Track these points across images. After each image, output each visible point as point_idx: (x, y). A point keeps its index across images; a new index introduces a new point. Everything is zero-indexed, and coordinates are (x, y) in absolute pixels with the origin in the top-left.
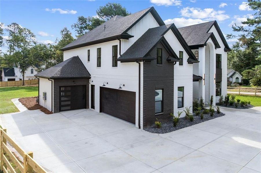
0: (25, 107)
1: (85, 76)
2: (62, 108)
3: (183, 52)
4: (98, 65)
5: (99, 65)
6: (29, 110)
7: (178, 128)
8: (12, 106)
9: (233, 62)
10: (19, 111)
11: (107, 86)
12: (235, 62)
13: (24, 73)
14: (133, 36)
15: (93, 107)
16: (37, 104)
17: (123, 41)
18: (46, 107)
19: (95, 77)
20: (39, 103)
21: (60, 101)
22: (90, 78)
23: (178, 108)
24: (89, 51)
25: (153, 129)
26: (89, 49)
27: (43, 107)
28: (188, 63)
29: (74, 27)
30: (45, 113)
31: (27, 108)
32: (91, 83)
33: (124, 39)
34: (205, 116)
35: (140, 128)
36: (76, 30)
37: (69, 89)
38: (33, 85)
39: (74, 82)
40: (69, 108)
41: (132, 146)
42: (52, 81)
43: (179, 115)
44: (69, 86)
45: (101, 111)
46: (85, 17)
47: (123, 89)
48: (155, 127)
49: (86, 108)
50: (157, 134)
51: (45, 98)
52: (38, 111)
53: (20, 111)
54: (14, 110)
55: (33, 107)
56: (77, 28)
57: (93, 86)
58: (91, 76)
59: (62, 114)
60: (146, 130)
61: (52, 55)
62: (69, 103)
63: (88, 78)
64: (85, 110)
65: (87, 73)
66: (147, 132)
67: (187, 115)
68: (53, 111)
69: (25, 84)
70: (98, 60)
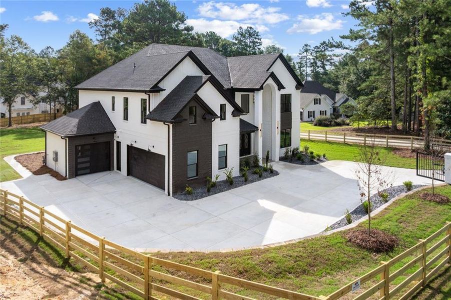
0: (28, 170)
1: (109, 130)
2: (79, 172)
3: (225, 105)
4: (124, 117)
5: (126, 118)
6: (35, 174)
7: (211, 193)
8: (9, 170)
9: (348, 81)
10: (21, 177)
11: (135, 145)
12: (352, 82)
13: (10, 106)
14: (165, 90)
15: (119, 168)
16: (44, 165)
17: (152, 95)
18: (57, 171)
19: (121, 132)
20: (46, 164)
21: (77, 164)
22: (115, 132)
23: (219, 169)
24: (113, 98)
25: (182, 196)
26: (114, 96)
27: (53, 170)
28: (233, 116)
29: (93, 25)
30: (58, 179)
31: (31, 172)
32: (116, 139)
33: (154, 94)
34: (264, 174)
35: (169, 195)
36: (97, 30)
37: (89, 147)
38: (26, 125)
39: (94, 138)
40: (88, 171)
41: (154, 215)
42: (66, 140)
43: (217, 178)
44: (88, 144)
45: (128, 175)
46: (112, 9)
47: (153, 150)
48: (185, 194)
49: (110, 170)
50: (185, 202)
51: (56, 159)
52: (47, 176)
53: (23, 178)
54: (14, 175)
55: (39, 170)
56: (99, 27)
57: (119, 143)
58: (117, 130)
59: (80, 179)
60: (175, 198)
61: (57, 76)
62: (88, 165)
63: (113, 132)
64: (109, 172)
65: (111, 125)
66: (176, 199)
67: (228, 177)
68: (68, 177)
69: (13, 123)
70: (124, 111)
